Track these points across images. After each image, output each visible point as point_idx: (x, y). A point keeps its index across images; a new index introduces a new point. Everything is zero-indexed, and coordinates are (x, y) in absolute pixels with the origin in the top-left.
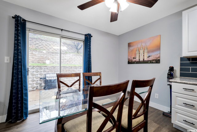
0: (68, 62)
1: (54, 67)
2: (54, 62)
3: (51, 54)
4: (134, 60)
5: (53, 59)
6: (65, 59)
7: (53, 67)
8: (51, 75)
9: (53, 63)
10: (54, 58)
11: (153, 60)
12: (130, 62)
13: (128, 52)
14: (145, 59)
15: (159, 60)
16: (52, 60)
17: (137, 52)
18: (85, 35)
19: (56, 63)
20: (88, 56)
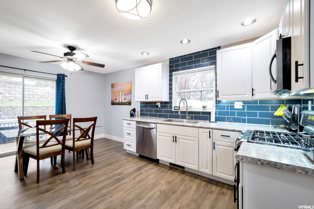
0: (42, 99)
1: (13, 108)
2: (12, 98)
3: (6, 85)
4: (116, 101)
5: (9, 94)
6: (37, 95)
7: (11, 107)
8: (7, 120)
9: (11, 100)
10: (13, 93)
11: (127, 102)
12: (113, 104)
13: (112, 93)
14: (123, 102)
15: (131, 102)
16: (7, 95)
17: (118, 94)
18: (58, 75)
19: (17, 101)
20: (61, 98)
